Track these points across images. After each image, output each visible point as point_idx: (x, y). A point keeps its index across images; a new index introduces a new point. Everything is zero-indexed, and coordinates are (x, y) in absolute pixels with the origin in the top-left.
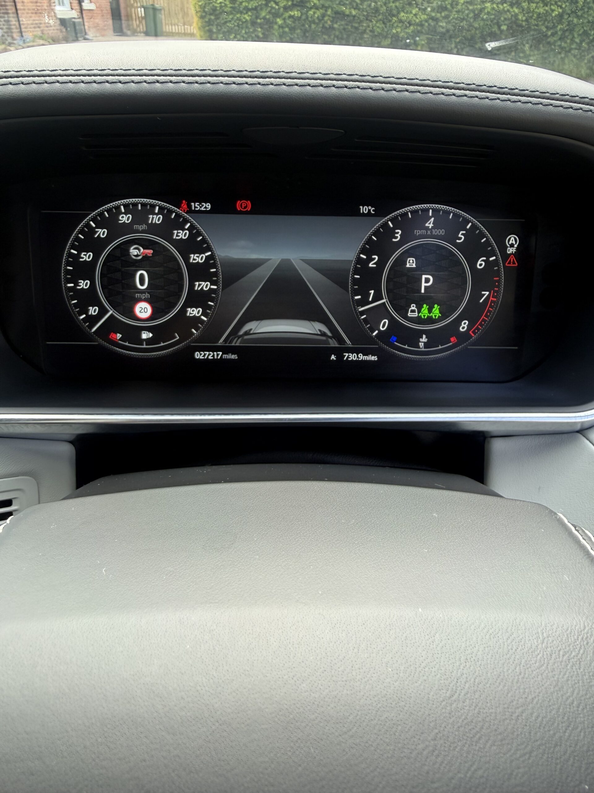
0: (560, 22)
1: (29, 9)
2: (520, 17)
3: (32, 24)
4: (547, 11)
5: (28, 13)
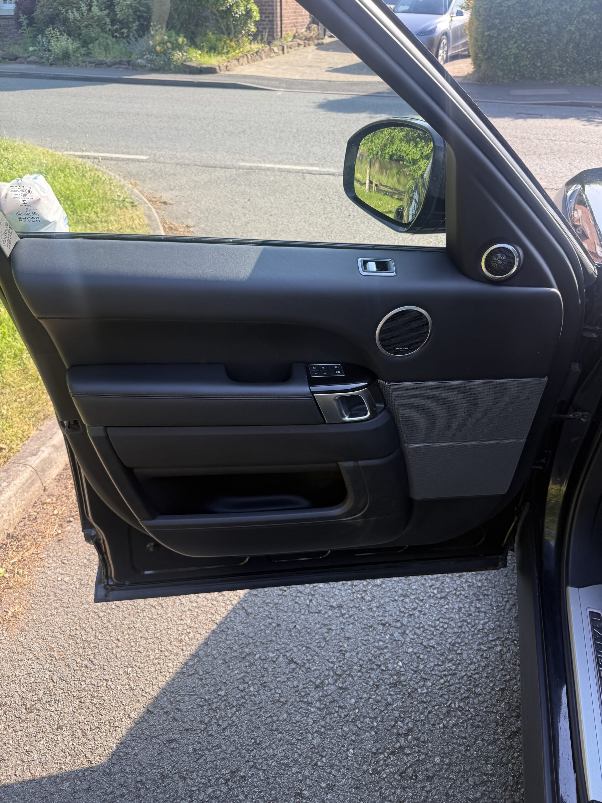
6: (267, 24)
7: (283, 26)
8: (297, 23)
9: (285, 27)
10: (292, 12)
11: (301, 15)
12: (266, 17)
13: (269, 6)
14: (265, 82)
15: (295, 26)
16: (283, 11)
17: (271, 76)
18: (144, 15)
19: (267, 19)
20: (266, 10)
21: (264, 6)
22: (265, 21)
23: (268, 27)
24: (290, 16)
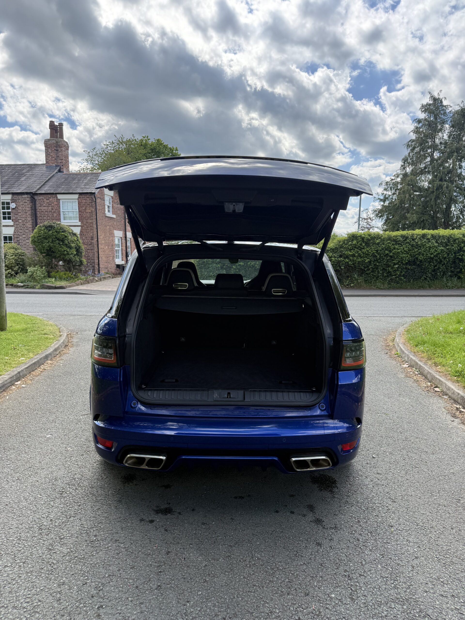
0: (370, 265)
1: (104, 261)
2: (350, 263)
3: (104, 267)
4: (362, 260)
5: (103, 263)
6: (91, 268)
7: (100, 268)
8: (108, 267)
9: (101, 269)
10: (105, 263)
11: (109, 264)
12: (90, 264)
13: (92, 259)
14: (93, 292)
15: (107, 269)
16: (100, 262)
17: (95, 289)
18: (21, 263)
19: (91, 266)
20: (90, 261)
21: (90, 259)
22: (90, 266)
23: (91, 269)
24: (104, 264)
